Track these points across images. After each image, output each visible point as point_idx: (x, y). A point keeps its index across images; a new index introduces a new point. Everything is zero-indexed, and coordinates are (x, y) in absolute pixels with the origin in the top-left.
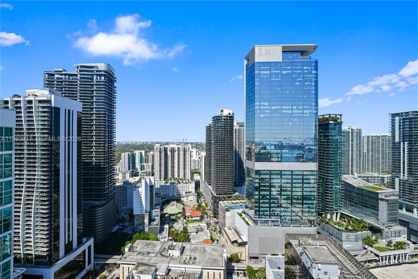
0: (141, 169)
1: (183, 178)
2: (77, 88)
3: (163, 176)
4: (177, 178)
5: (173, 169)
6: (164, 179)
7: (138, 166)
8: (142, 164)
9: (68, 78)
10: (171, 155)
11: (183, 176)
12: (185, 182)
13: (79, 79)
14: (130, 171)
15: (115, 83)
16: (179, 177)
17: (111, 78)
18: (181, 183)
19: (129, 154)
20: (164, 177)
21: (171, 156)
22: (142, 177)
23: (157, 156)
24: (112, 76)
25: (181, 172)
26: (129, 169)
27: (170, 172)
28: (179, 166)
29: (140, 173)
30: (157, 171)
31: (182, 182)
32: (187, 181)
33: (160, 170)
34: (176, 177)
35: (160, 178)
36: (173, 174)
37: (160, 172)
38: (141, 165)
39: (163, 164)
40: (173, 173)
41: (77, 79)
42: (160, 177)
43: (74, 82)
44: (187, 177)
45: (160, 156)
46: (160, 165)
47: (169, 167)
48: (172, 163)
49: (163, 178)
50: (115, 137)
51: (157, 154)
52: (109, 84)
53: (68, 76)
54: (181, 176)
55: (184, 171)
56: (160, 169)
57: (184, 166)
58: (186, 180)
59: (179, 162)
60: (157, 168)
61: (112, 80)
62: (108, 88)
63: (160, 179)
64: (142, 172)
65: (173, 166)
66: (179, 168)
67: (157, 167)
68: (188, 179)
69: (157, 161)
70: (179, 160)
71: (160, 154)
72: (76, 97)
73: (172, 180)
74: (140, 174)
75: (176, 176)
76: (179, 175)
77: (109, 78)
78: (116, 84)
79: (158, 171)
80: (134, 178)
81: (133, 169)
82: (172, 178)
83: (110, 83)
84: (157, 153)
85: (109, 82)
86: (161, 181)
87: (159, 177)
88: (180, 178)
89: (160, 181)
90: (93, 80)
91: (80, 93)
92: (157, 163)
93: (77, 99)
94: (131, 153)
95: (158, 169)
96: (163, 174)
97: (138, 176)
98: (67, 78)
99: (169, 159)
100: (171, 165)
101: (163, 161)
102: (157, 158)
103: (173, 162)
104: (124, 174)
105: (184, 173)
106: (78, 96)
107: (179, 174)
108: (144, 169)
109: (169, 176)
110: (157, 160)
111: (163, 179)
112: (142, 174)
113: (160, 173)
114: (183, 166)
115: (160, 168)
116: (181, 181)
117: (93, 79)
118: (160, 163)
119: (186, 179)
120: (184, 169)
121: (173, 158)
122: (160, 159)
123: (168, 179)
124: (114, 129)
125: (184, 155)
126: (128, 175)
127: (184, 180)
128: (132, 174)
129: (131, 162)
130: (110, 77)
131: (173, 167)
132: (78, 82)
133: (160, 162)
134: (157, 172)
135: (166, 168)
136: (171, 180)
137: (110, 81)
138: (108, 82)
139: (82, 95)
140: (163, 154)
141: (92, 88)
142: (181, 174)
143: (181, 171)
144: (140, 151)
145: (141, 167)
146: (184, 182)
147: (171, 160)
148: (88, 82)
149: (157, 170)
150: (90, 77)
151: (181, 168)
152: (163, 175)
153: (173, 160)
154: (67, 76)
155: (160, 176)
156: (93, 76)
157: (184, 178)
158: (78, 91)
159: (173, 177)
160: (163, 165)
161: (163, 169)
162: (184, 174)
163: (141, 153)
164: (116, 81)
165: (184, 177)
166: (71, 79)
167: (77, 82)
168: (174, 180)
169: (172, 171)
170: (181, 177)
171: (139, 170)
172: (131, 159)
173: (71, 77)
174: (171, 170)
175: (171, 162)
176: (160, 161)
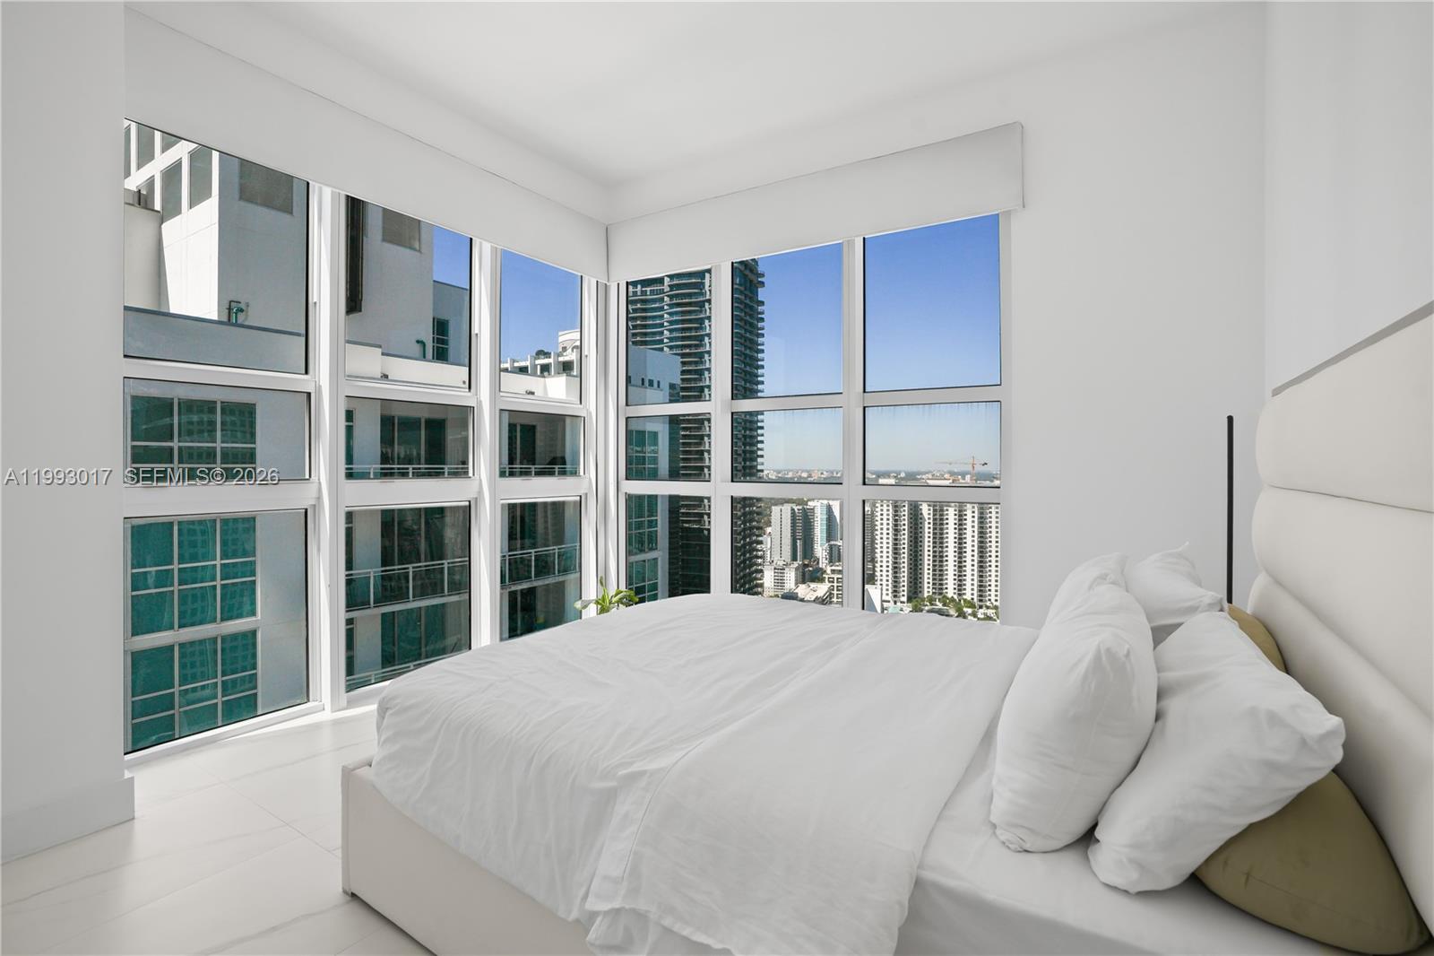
0: (831, 561)
1: (975, 600)
2: (662, 316)
3: (905, 588)
4: (955, 597)
5: (941, 566)
6: (909, 600)
7: (820, 550)
8: (832, 543)
9: (642, 291)
10: (931, 516)
11: (975, 592)
12: (985, 614)
13: (668, 289)
14: (796, 564)
15: (759, 289)
16: (960, 595)
17: (751, 276)
18: (969, 617)
19: (793, 510)
20: (909, 592)
21: (935, 519)
22: (835, 584)
23: (885, 517)
24: (751, 271)
25: (968, 578)
26: (794, 558)
27: (931, 576)
28: (960, 558)
29: (829, 572)
30: (884, 569)
31: (974, 615)
32: (991, 612)
33: (895, 568)
34: (950, 595)
35: (896, 593)
36: (941, 584)
37: (896, 573)
38: (831, 547)
39: (906, 546)
40: (941, 580)
41: (662, 291)
42: (895, 591)
43: (654, 301)
44: (993, 598)
45: (896, 520)
46: (896, 549)
47: (926, 557)
48: (938, 545)
49: (905, 593)
50: (762, 456)
51: (885, 513)
52: (746, 296)
53: (642, 287)
54: (970, 593)
55: (981, 576)
56: (896, 563)
57: (981, 557)
58: (988, 608)
59: (960, 544)
60: (885, 559)
61: (751, 281)
62: (742, 307)
63: (895, 596)
64: (833, 568)
65: (942, 557)
66: (960, 562)
67: (885, 555)
68: (995, 603)
69: (885, 536)
70: (960, 534)
71: (896, 511)
72: (661, 342)
73: (938, 603)
74: (827, 576)
75: (951, 592)
76: (960, 587)
77: (746, 276)
78: (762, 294)
79: (890, 569)
80: (813, 585)
81: (805, 557)
82: (937, 597)
83: (747, 292)
84: (885, 508)
85: (746, 289)
86: (899, 604)
87: (890, 591)
88: (965, 600)
89: (895, 603)
90: (704, 287)
91: (670, 331)
92: (885, 541)
93: (662, 349)
94: (800, 507)
95: (890, 564)
96: (906, 579)
97: (821, 580)
98: (639, 294)
99: (927, 530)
100: (934, 552)
101: (906, 537)
102: (885, 527)
103: (942, 543)
104: (780, 571)
105: (981, 581)
106: (665, 341)
107: (959, 585)
108: (839, 561)
109: (926, 590)
110: (885, 531)
111: (905, 599)
112: (836, 576)
113: (895, 577)
114: (976, 558)
115: (896, 558)
116: (970, 611)
117: (703, 284)
118: (896, 544)
119: (988, 604)
120: (981, 567)
121: (942, 529)
122: (896, 530)
123: (923, 600)
124: (760, 431)
125: (980, 518)
126: (790, 577)
127: (981, 607)
128: (804, 574)
129: (799, 535)
130: (747, 272)
131: (939, 558)
132: (666, 299)
133: (896, 540)
134: (884, 573)
135: (916, 560)
136: (932, 605)
137: (748, 285)
138: (742, 288)
139: (675, 334)
140: (906, 513)
141: (701, 312)
142: (968, 587)
143: (969, 573)
144: (825, 502)
145: (831, 554)
146: (980, 616)
147: (934, 534)
148: (690, 295)
149: (884, 564)
150: (694, 281)
151: (969, 563)
152: (906, 584)
153: (942, 534)
154: (639, 286)
155: (895, 586)
156: (704, 278)
157: (981, 601)
158: (666, 324)
159: (941, 594)
160: (906, 551)
161: (906, 565)
162: (980, 586)
163: (829, 508)
164: (763, 283)
165: (981, 596)
166: (648, 293)
167: (662, 300)
168: (944, 605)
169: (937, 572)
170: (968, 597)
171: (823, 564)
172: (799, 525)
173: (648, 289)
174: (934, 570)
175: (934, 543)
176: (896, 535)
